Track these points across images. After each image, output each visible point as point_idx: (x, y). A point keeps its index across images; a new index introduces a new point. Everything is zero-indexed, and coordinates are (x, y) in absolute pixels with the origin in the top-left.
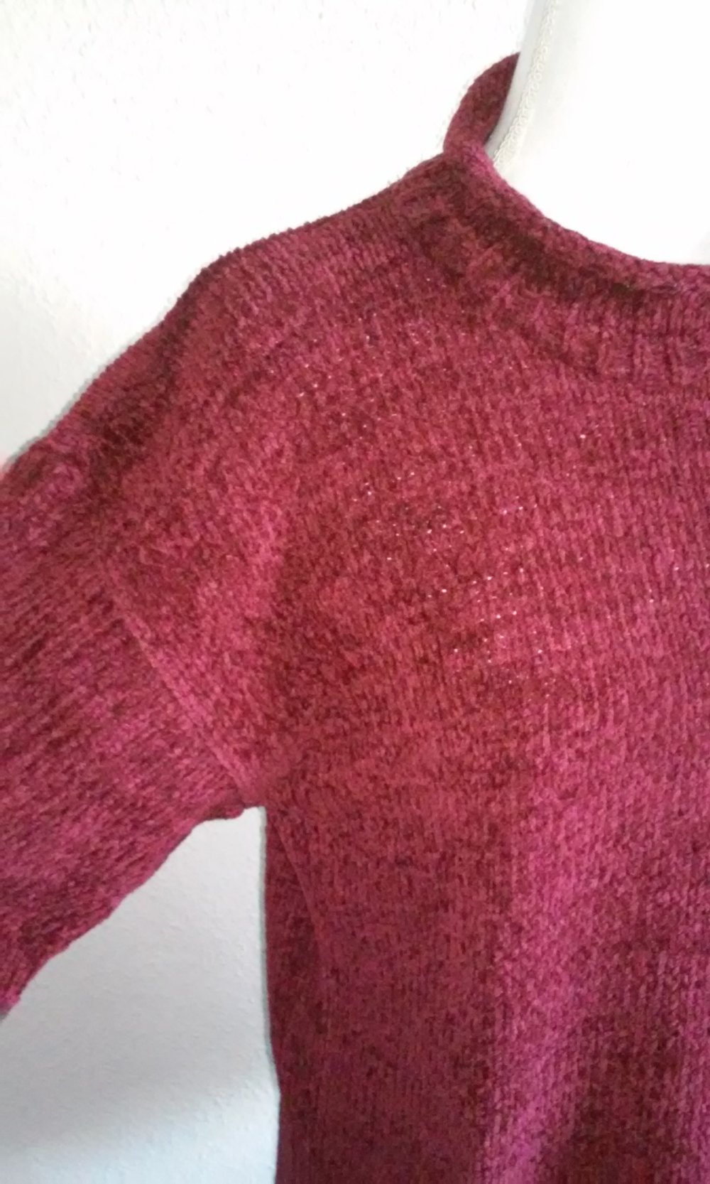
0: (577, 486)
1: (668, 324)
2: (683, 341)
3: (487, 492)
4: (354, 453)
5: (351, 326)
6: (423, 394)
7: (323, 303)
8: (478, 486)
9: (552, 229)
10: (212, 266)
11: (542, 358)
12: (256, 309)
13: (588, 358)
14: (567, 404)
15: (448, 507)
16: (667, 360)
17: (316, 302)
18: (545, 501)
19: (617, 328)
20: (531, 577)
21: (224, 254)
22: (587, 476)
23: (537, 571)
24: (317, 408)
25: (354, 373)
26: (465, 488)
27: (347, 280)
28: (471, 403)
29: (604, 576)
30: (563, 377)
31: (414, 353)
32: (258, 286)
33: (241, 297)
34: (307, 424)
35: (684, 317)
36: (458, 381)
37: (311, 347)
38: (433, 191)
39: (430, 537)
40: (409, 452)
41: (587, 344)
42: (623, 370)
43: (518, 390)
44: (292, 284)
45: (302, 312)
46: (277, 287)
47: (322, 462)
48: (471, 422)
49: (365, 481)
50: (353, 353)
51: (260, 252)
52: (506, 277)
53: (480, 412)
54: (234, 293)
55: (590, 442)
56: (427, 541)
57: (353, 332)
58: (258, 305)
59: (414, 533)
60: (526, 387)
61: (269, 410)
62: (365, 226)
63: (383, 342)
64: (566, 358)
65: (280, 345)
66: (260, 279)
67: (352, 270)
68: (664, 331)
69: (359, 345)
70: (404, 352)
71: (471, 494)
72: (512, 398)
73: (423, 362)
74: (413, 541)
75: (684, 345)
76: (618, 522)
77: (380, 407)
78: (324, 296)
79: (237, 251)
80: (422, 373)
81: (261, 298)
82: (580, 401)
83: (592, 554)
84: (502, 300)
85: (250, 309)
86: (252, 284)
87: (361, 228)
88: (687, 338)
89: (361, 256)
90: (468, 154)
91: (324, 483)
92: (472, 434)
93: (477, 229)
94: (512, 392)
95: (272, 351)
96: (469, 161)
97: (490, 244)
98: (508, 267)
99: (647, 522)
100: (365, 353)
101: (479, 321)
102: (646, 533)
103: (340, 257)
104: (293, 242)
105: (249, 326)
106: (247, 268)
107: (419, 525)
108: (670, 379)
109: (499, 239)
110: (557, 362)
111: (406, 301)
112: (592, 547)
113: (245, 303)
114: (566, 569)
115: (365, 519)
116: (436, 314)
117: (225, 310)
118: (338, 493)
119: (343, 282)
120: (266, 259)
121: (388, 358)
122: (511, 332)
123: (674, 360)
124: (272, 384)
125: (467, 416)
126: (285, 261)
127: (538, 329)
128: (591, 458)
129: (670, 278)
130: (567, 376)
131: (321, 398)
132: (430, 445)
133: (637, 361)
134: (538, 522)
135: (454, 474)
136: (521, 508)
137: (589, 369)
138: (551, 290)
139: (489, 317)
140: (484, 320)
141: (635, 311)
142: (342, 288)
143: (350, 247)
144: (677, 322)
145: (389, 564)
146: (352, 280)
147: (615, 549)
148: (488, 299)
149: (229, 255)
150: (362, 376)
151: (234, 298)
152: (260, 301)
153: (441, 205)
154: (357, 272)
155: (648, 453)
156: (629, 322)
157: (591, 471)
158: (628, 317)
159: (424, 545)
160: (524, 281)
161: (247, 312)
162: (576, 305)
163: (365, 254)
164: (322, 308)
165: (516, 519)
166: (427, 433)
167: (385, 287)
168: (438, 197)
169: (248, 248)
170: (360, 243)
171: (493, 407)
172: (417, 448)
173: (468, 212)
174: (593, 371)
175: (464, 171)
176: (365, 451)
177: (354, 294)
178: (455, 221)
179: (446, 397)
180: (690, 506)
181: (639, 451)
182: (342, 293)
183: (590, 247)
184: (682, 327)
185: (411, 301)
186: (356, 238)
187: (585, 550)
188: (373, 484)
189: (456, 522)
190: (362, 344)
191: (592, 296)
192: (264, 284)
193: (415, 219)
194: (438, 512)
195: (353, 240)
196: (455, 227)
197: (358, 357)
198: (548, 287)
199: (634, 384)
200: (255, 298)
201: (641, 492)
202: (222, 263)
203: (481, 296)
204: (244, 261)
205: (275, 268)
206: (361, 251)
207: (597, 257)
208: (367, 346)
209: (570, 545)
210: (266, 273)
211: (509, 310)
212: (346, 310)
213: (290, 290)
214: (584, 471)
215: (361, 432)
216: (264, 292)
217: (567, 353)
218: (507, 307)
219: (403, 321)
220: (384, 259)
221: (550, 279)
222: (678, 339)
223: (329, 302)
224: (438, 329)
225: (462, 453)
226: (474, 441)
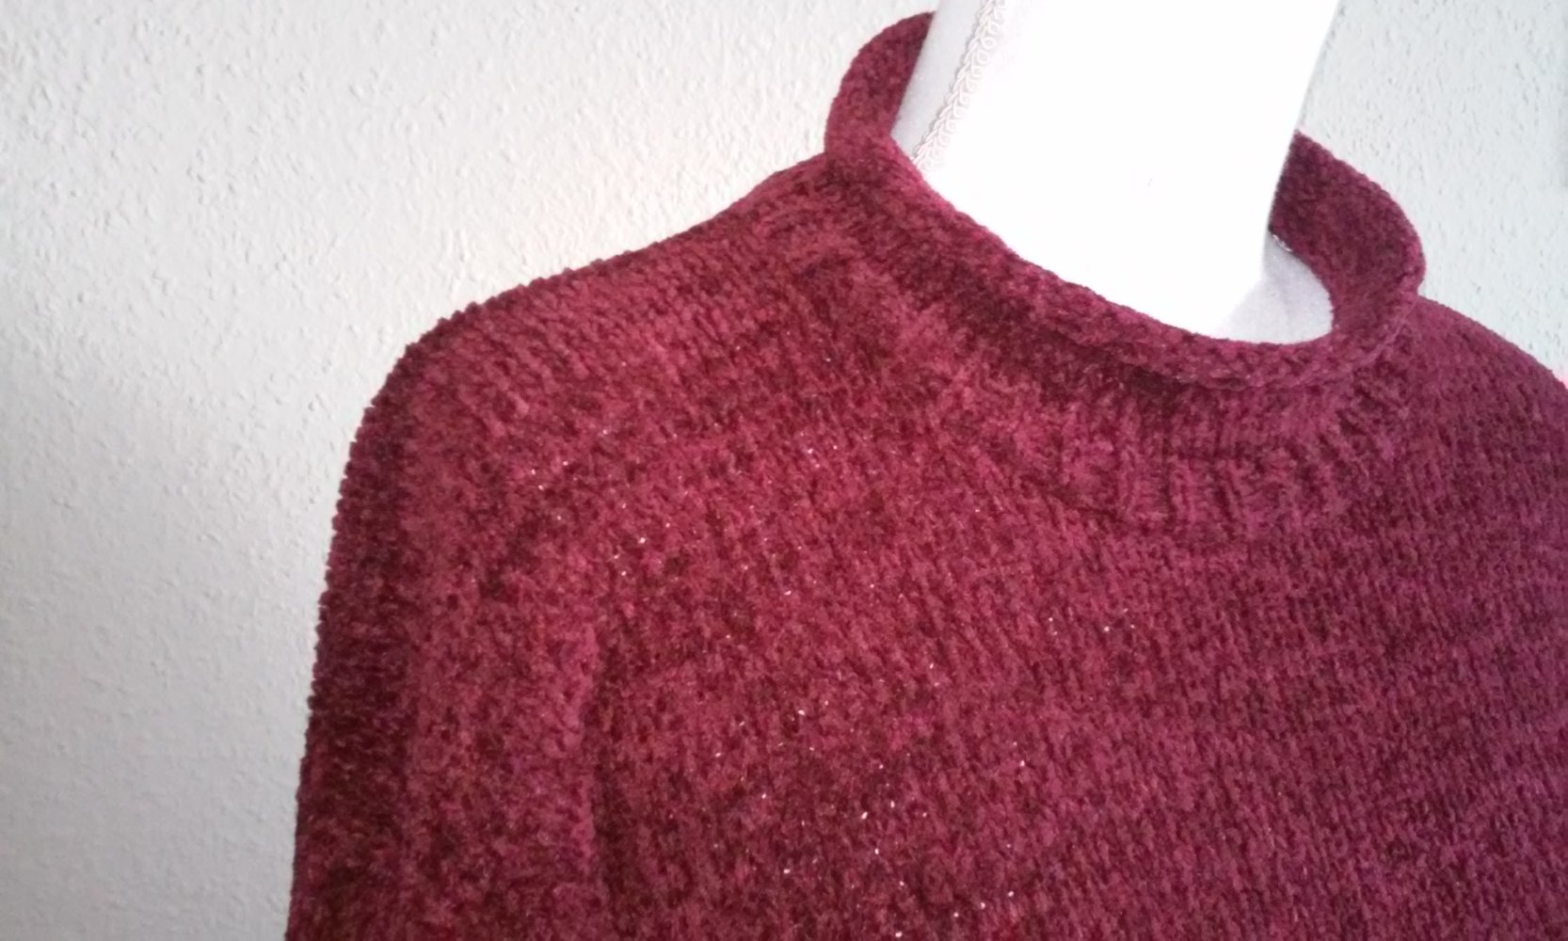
0: (1110, 720)
1: (1218, 440)
2: (1239, 466)
3: (964, 735)
4: (717, 664)
5: (702, 436)
6: (837, 556)
7: (651, 396)
8: (949, 723)
9: (1048, 283)
10: (426, 338)
11: (1027, 495)
12: (523, 407)
13: (1103, 496)
14: (1076, 573)
15: (895, 765)
16: (1220, 497)
17: (637, 393)
18: (1063, 750)
19: (1140, 444)
20: (1057, 899)
21: (448, 315)
22: (1124, 701)
23: (1066, 884)
24: (647, 580)
25: (710, 517)
26: (925, 731)
27: (689, 357)
28: (920, 569)
29: (1176, 889)
30: (1063, 526)
31: (814, 484)
32: (524, 366)
33: (491, 384)
34: (629, 610)
35: (1243, 427)
36: (893, 534)
37: (632, 472)
38: (819, 216)
39: (867, 827)
40: (820, 664)
41: (1097, 471)
42: (1157, 516)
43: (994, 549)
44: (589, 362)
45: (614, 410)
46: (562, 368)
47: (656, 682)
48: (921, 603)
49: (739, 719)
50: (708, 484)
51: (518, 311)
52: (958, 358)
53: (936, 588)
54: (476, 378)
55: (1120, 637)
56: (863, 837)
57: (705, 445)
58: (527, 399)
59: (834, 820)
60: (1007, 543)
61: (560, 590)
62: (705, 268)
63: (761, 465)
64: (1067, 495)
65: (570, 471)
66: (526, 356)
67: (695, 340)
68: (1211, 448)
69: (718, 470)
70: (798, 482)
71: (935, 740)
72: (985, 561)
73: (830, 500)
74: (833, 838)
75: (1242, 472)
76: (1184, 784)
77: (762, 581)
78: (650, 381)
79: (473, 309)
80: (830, 518)
81: (533, 386)
82: (1096, 567)
83: (1151, 846)
84: (958, 396)
85: (512, 406)
86: (512, 362)
87: (699, 272)
88: (1246, 463)
89: (709, 317)
90: (883, 158)
91: (657, 722)
92: (927, 628)
93: (899, 280)
94: (986, 551)
95: (557, 480)
96: (887, 170)
97: (925, 305)
98: (959, 344)
99: (1228, 782)
100: (730, 483)
101: (920, 430)
102: (1228, 801)
103: (672, 319)
104: (578, 293)
105: (511, 437)
106: (497, 337)
107: (843, 803)
108: (1229, 530)
109: (936, 298)
110: (1051, 500)
111: (794, 395)
112: (1150, 831)
113: (500, 396)
114: (1115, 878)
115: (739, 792)
116: (847, 417)
117: (462, 412)
118: (686, 741)
119: (683, 361)
120: (532, 322)
121: (770, 492)
122: (974, 450)
123: (1231, 497)
124: (559, 541)
125: (914, 594)
126: (570, 324)
127: (1020, 446)
128: (1125, 666)
129: (1239, 366)
130: (1071, 522)
131: (657, 563)
132: (855, 646)
133: (1177, 500)
134: (1055, 786)
135: (903, 703)
136: (1023, 763)
137: (1105, 512)
138: (1029, 382)
139: (935, 423)
140: (928, 429)
141: (1167, 417)
142: (681, 371)
143: (687, 302)
144: (1231, 435)
145: (787, 882)
146: (699, 358)
147: (1185, 833)
148: (933, 395)
149: (458, 317)
150: (727, 524)
151: (478, 389)
152: (530, 392)
153: (833, 239)
154: (706, 344)
155: (1211, 655)
156: (1157, 436)
157: (1130, 691)
158: (1156, 427)
159: (857, 844)
160: (986, 366)
161: (506, 414)
162: (1073, 407)
163: (716, 314)
164: (648, 403)
165: (1017, 783)
166: (848, 625)
167: (757, 371)
168: (828, 226)
169: (492, 303)
170: (704, 296)
171: (957, 578)
172: (835, 654)
173: (881, 252)
174: (1109, 516)
175: (879, 184)
176: (738, 661)
177: (705, 382)
178: (863, 265)
179: (876, 560)
180: (1286, 746)
181: (1197, 654)
182: (684, 379)
183: (1112, 314)
184: (1238, 444)
185: (803, 394)
186: (696, 288)
187: (1138, 840)
188: (755, 724)
189: (914, 795)
190: (723, 468)
191: (1098, 393)
192: (535, 364)
193: (796, 260)
194: (878, 777)
195: (690, 291)
196: (862, 274)
197: (718, 490)
198: (1024, 376)
199: (1174, 538)
200: (521, 387)
201: (1210, 728)
202: (445, 332)
203: (922, 389)
204: (490, 327)
205: (552, 337)
206: (709, 310)
207: (1123, 329)
208: (732, 470)
209: (1115, 832)
210: (536, 343)
211: (969, 413)
212: (693, 410)
213: (587, 372)
214: (1117, 691)
215: (731, 625)
216: (538, 377)
217: (1068, 486)
218: (966, 408)
219: (792, 431)
220: (750, 323)
221: (1026, 363)
222: (1232, 464)
223: (659, 392)
224: (851, 443)
225: (913, 663)
226: (930, 643)
